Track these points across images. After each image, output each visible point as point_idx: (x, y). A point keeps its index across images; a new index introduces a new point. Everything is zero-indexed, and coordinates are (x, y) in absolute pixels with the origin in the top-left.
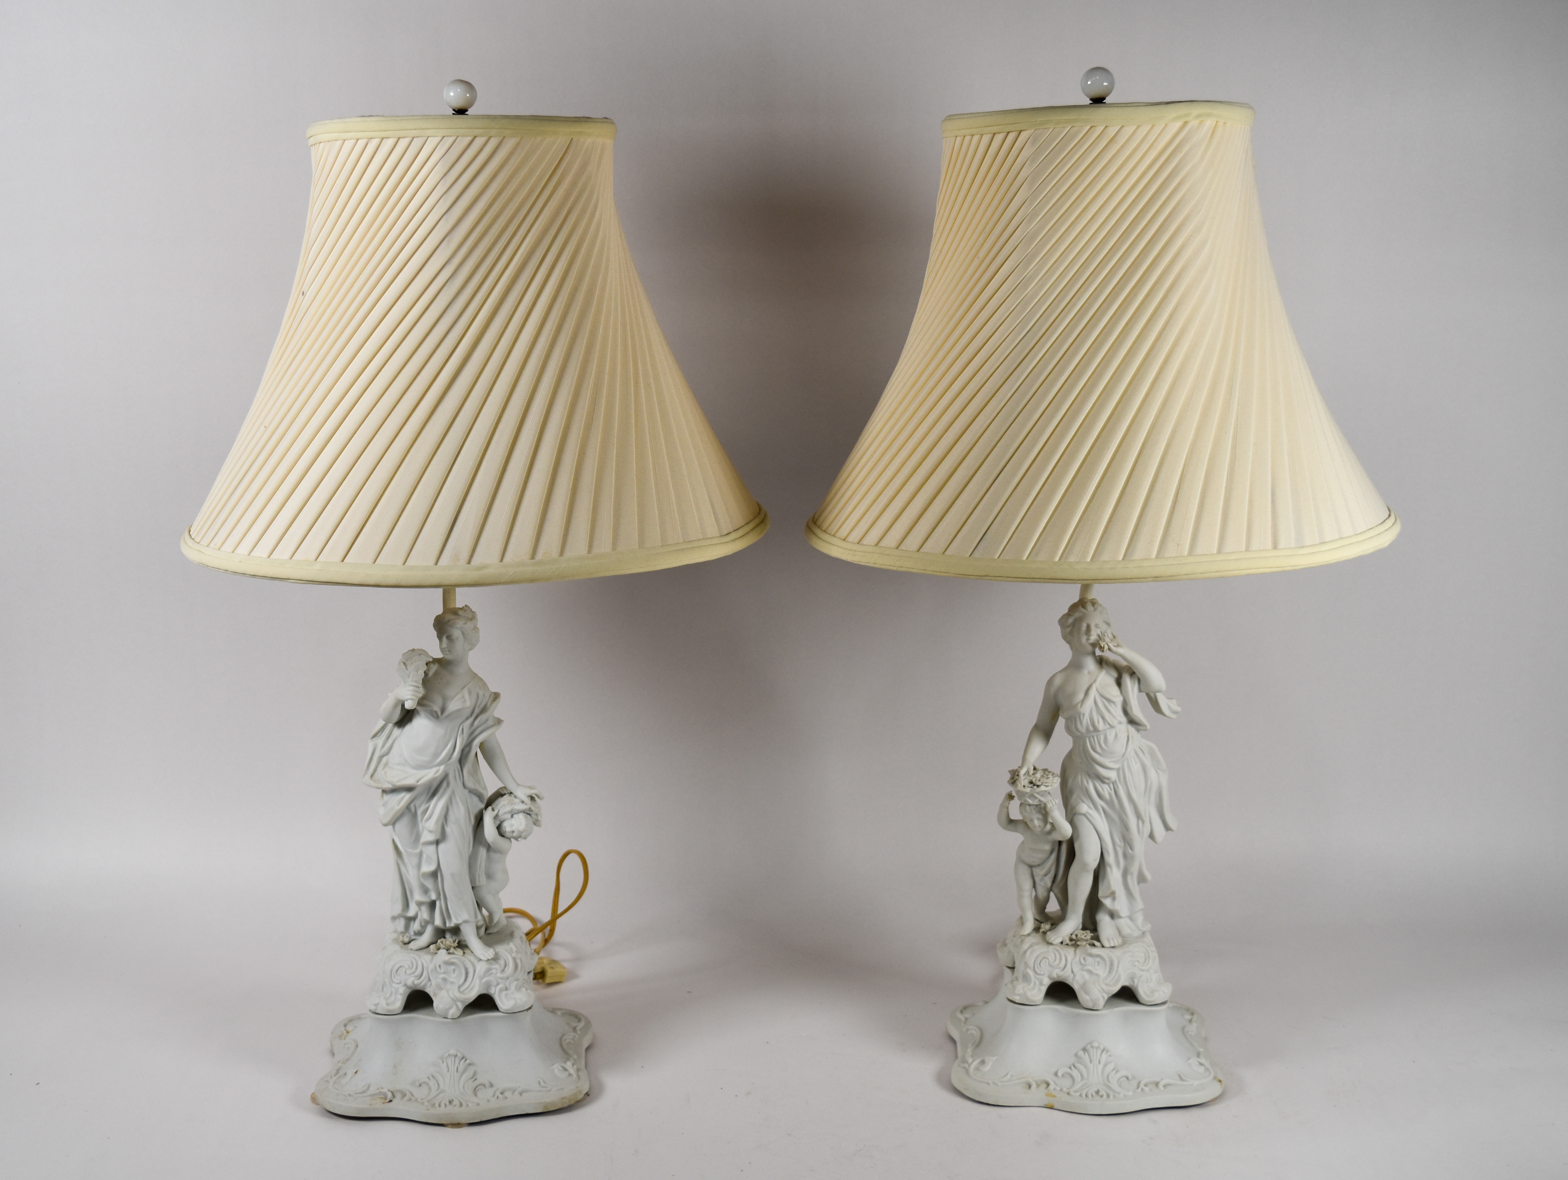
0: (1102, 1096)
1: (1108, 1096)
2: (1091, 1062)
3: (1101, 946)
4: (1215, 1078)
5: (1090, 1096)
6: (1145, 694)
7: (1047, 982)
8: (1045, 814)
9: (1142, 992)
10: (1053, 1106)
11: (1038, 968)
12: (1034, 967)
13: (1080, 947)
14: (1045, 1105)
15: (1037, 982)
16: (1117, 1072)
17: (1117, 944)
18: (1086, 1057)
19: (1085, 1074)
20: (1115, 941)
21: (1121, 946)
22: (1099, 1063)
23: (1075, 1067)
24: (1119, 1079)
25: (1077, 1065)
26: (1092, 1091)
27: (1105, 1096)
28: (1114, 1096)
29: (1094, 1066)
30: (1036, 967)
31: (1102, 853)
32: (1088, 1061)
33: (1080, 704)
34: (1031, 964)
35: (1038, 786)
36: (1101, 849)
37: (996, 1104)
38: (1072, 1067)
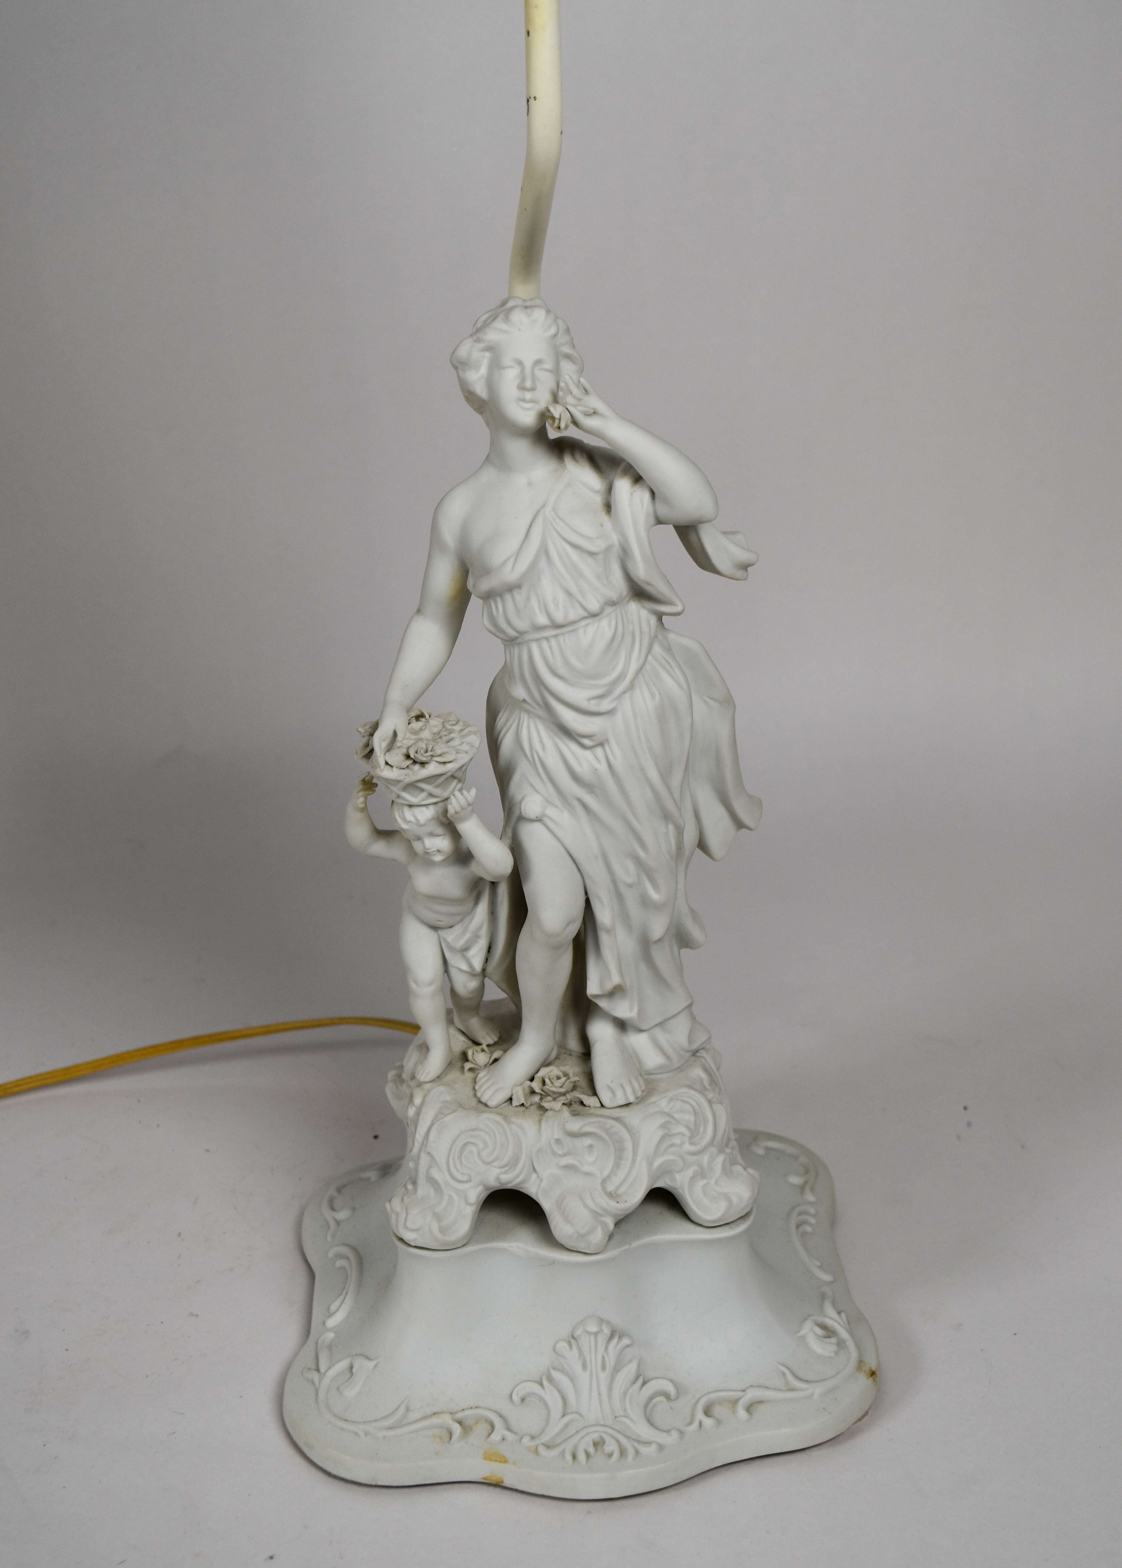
0: (610, 1455)
1: (623, 1453)
2: (584, 1366)
3: (599, 1105)
4: (860, 1363)
5: (582, 1456)
6: (671, 527)
7: (476, 1194)
8: (449, 823)
9: (691, 1200)
10: (502, 1482)
11: (456, 1168)
12: (448, 1164)
13: (549, 1113)
14: (485, 1478)
15: (455, 1197)
16: (644, 1383)
17: (632, 1099)
18: (572, 1355)
19: (571, 1397)
20: (629, 1091)
21: (641, 1100)
22: (604, 1368)
23: (550, 1379)
24: (651, 1398)
25: (555, 1374)
26: (586, 1444)
27: (616, 1456)
28: (637, 1452)
29: (591, 1375)
30: (451, 1165)
31: (588, 902)
32: (577, 1368)
33: (512, 560)
34: (441, 1158)
35: (423, 764)
36: (586, 893)
37: (373, 1483)
38: (545, 1382)
